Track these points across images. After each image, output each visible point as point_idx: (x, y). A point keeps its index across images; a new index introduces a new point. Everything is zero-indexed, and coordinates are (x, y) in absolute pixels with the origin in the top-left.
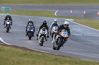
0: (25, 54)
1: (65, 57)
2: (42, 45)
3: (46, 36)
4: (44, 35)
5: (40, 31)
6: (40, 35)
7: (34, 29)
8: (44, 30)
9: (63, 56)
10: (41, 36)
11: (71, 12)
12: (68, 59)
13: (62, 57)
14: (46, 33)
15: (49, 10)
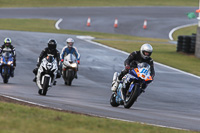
1: (77, 113)
2: (44, 94)
3: (55, 73)
4: (50, 72)
5: (41, 61)
6: (40, 70)
7: (14, 61)
8: (51, 60)
9: (73, 112)
10: (42, 74)
11: (89, 21)
12: (83, 118)
13: (73, 115)
14: (55, 66)
15: (43, 18)
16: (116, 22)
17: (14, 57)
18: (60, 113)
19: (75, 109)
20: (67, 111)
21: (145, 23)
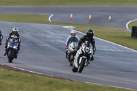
0: (9, 76)
1: (63, 79)
7: (19, 46)
9: (60, 78)
11: (71, 16)
12: (67, 82)
13: (59, 80)
14: (91, 51)
15: (41, 14)
16: (90, 17)
17: (19, 43)
18: (52, 79)
19: (62, 76)
20: (56, 78)
21: (110, 18)
